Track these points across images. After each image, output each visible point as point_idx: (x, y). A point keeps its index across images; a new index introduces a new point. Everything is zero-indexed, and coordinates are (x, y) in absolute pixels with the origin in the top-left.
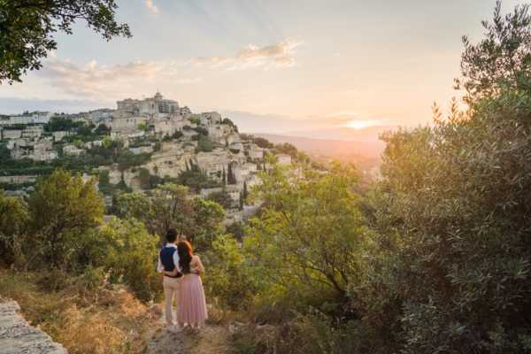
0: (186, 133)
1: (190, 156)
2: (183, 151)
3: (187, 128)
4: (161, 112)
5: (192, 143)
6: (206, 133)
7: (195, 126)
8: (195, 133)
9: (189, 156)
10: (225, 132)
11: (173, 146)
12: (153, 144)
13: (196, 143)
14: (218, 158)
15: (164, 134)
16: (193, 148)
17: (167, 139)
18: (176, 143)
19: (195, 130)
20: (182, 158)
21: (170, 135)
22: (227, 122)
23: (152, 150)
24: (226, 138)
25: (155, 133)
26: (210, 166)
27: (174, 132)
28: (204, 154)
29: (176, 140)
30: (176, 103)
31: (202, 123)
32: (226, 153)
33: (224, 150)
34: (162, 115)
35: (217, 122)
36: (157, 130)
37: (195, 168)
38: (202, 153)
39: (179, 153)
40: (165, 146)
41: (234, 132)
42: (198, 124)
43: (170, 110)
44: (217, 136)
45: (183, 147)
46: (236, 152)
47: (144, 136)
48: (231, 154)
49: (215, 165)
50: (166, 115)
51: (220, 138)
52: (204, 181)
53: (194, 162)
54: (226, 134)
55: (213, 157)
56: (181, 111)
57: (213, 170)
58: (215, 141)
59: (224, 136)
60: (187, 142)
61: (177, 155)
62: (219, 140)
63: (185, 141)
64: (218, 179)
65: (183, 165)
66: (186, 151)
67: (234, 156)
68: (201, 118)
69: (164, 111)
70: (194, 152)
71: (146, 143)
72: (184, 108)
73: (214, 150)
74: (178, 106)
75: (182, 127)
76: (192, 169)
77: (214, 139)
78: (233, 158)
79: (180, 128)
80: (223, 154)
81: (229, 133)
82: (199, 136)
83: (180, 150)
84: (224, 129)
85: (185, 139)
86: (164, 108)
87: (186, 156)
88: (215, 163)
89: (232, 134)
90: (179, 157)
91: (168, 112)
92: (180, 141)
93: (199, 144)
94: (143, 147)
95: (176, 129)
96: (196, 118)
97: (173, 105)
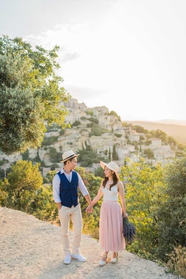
0: (82, 122)
2: (80, 135)
3: (83, 118)
5: (87, 129)
6: (97, 122)
7: (89, 117)
8: (89, 122)
9: (84, 139)
10: (111, 121)
11: (73, 132)
12: (60, 130)
13: (89, 129)
14: (106, 141)
16: (88, 133)
18: (75, 129)
19: (89, 119)
20: (80, 139)
21: (72, 123)
22: (113, 114)
23: (58, 134)
24: (112, 126)
26: (99, 146)
27: (74, 121)
28: (96, 137)
29: (75, 127)
31: (94, 114)
32: (111, 136)
33: (110, 135)
35: (105, 114)
37: (89, 148)
38: (94, 136)
39: (77, 136)
40: (68, 131)
41: (119, 122)
42: (92, 115)
43: (71, 106)
44: (105, 125)
45: (80, 132)
46: (119, 136)
48: (115, 137)
49: (103, 146)
50: (69, 109)
51: (107, 126)
52: (96, 157)
53: (88, 144)
54: (112, 123)
55: (102, 140)
56: (79, 106)
57: (101, 149)
58: (104, 128)
59: (110, 124)
60: (83, 128)
61: (76, 138)
62: (107, 127)
63: (81, 128)
64: (106, 156)
65: (80, 145)
66: (82, 135)
67: (117, 139)
68: (94, 111)
69: (67, 106)
70: (88, 136)
71: (54, 129)
72: (82, 104)
73: (102, 135)
74: (77, 103)
75: (80, 118)
76: (86, 148)
77: (103, 126)
78: (117, 140)
79: (79, 119)
80: (109, 138)
81: (114, 122)
82: (92, 124)
83: (78, 135)
84: (111, 119)
85: (82, 126)
86: (67, 104)
87: (82, 139)
88: (103, 144)
89: (117, 123)
90: (77, 139)
91: (70, 107)
92: (79, 128)
93: (92, 130)
94: (52, 132)
95: (76, 119)
96: (90, 111)
97: (74, 101)
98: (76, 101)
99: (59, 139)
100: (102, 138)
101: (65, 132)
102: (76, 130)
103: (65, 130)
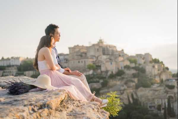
0: (127, 72)
1: (132, 91)
2: (125, 87)
3: (127, 67)
4: (104, 54)
5: (133, 79)
6: (143, 71)
7: (133, 65)
8: (133, 71)
10: (158, 70)
11: (118, 82)
12: (101, 81)
13: (136, 80)
14: (156, 93)
15: (109, 73)
16: (134, 84)
17: (112, 76)
18: (120, 79)
19: (133, 68)
20: (125, 93)
21: (114, 73)
22: (156, 61)
23: (100, 86)
24: (160, 75)
25: (102, 72)
26: (149, 100)
27: (117, 71)
28: (144, 89)
29: (119, 77)
30: (115, 47)
31: (138, 62)
32: (162, 88)
33: (160, 86)
34: (105, 57)
35: (151, 62)
36: (103, 69)
37: (136, 101)
38: (141, 88)
39: (122, 88)
40: (112, 82)
41: (166, 70)
42: (136, 63)
43: (110, 53)
44: (153, 74)
45: (126, 83)
46: (172, 87)
47: (93, 74)
48: (167, 89)
49: (153, 99)
50: (108, 56)
51: (155, 76)
52: (147, 114)
53: (135, 96)
54: (160, 72)
55: (151, 92)
56: (119, 53)
57: (151, 103)
58: (152, 78)
59: (158, 73)
60: (129, 79)
61: (120, 90)
62: (155, 78)
63: (127, 78)
64: (159, 112)
65: (126, 99)
66: (129, 87)
67: (169, 91)
68: (137, 59)
69: (106, 53)
70: (134, 87)
71: (95, 80)
72: (121, 51)
73: (152, 86)
74: (116, 50)
76: (133, 102)
77: (151, 76)
78: (169, 93)
79: (122, 67)
80: (161, 90)
81: (162, 70)
82: (138, 73)
83: (123, 86)
84: (158, 68)
85: (126, 77)
86: (106, 51)
87: (128, 91)
88: (153, 97)
89: (165, 72)
90: (122, 92)
91: (109, 54)
92: (123, 78)
93: (139, 80)
94: (93, 84)
95: (118, 68)
96: (133, 59)
97: (113, 48)
98: (115, 48)
99: (101, 91)
100: (151, 90)
101: (108, 83)
102: (120, 81)
103: (108, 80)
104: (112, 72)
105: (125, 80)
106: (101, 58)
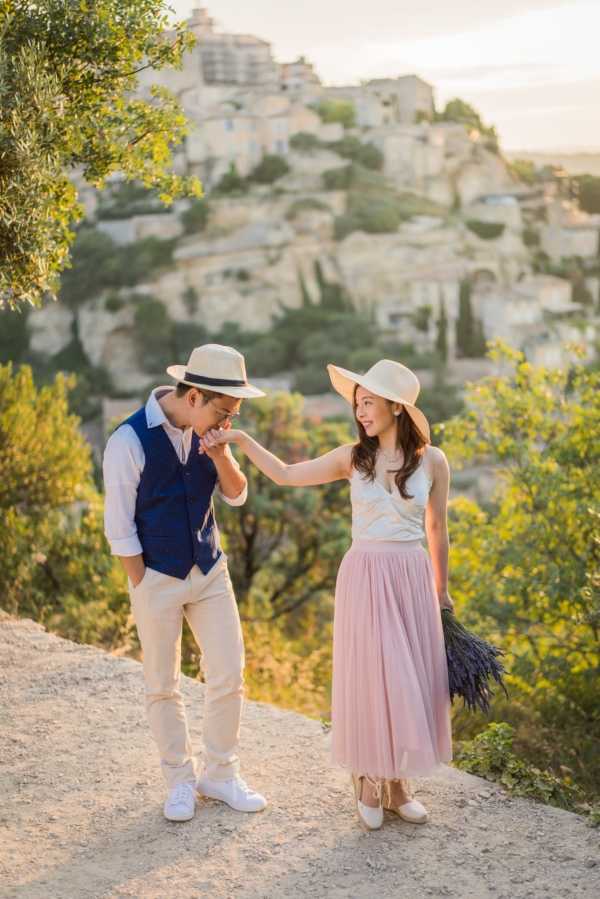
0: (299, 162)
1: (315, 249)
2: (287, 232)
3: (304, 143)
4: (210, 80)
5: (323, 198)
6: (372, 159)
7: (334, 132)
8: (333, 162)
9: (311, 248)
10: (448, 155)
11: (253, 213)
12: (182, 206)
13: (336, 200)
14: (421, 258)
15: (220, 171)
16: (327, 217)
17: (232, 185)
18: (264, 198)
19: (333, 146)
20: (287, 255)
21: (243, 170)
22: (458, 113)
23: (177, 228)
24: (454, 177)
25: (190, 165)
26: (388, 287)
27: (256, 159)
29: (263, 189)
30: (265, 44)
31: (361, 120)
32: (450, 235)
33: (445, 226)
34: (214, 95)
35: (420, 117)
36: (196, 152)
37: (334, 296)
38: (358, 237)
39: (275, 238)
40: (226, 211)
42: (347, 125)
43: (241, 78)
44: (419, 172)
45: (290, 216)
46: (490, 232)
48: (473, 239)
49: (407, 285)
50: (230, 92)
51: (428, 179)
53: (329, 274)
54: (453, 163)
55: (400, 254)
56: (283, 77)
57: (399, 303)
58: (411, 189)
59: (444, 170)
60: (303, 196)
61: (267, 248)
62: (426, 188)
63: (295, 192)
64: (421, 336)
65: (291, 284)
66: (302, 232)
67: (480, 250)
68: (358, 102)
69: (220, 76)
70: (329, 232)
71: (154, 203)
72: (295, 64)
73: (404, 226)
74: (271, 58)
75: (285, 139)
76: (324, 300)
77: (407, 183)
78: (478, 255)
79: (279, 144)
80: (440, 243)
81: (466, 155)
82: (349, 173)
83: (278, 227)
84: (447, 143)
85: (295, 185)
86: (219, 67)
87: (299, 250)
88: (408, 276)
89: (477, 163)
90: (273, 253)
91: (234, 83)
92: (280, 192)
93: (349, 202)
94: (145, 218)
95: (263, 148)
96: (337, 103)
97: (254, 52)
98: (263, 49)
99: (180, 253)
100: (399, 245)
101: (210, 216)
102: (267, 205)
103: (212, 203)
104: (233, 166)
105: (287, 201)
106: (196, 100)
